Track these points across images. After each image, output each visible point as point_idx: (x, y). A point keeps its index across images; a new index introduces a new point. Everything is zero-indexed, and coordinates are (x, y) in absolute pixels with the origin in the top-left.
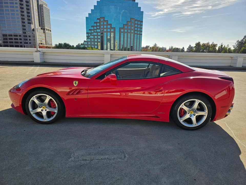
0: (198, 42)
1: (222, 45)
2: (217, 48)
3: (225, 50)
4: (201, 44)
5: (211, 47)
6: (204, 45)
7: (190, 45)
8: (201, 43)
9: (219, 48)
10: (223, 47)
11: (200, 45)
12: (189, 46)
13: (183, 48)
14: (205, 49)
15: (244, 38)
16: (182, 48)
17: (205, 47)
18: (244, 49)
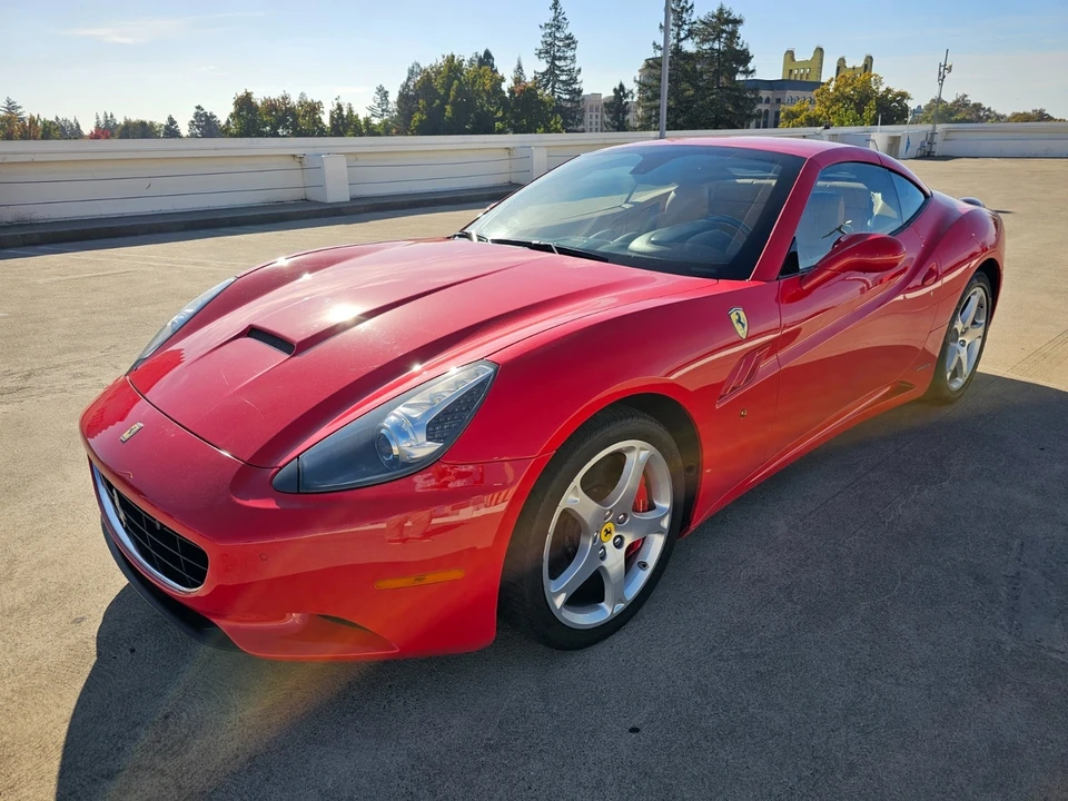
0: (241, 93)
1: (340, 108)
2: (326, 120)
3: (356, 126)
4: (259, 103)
5: (304, 116)
6: (271, 106)
7: (198, 107)
8: (258, 98)
9: (332, 117)
10: (345, 113)
11: (257, 107)
12: (196, 110)
13: (172, 121)
14: (281, 121)
15: (409, 79)
16: (164, 121)
17: (280, 114)
18: (421, 121)
